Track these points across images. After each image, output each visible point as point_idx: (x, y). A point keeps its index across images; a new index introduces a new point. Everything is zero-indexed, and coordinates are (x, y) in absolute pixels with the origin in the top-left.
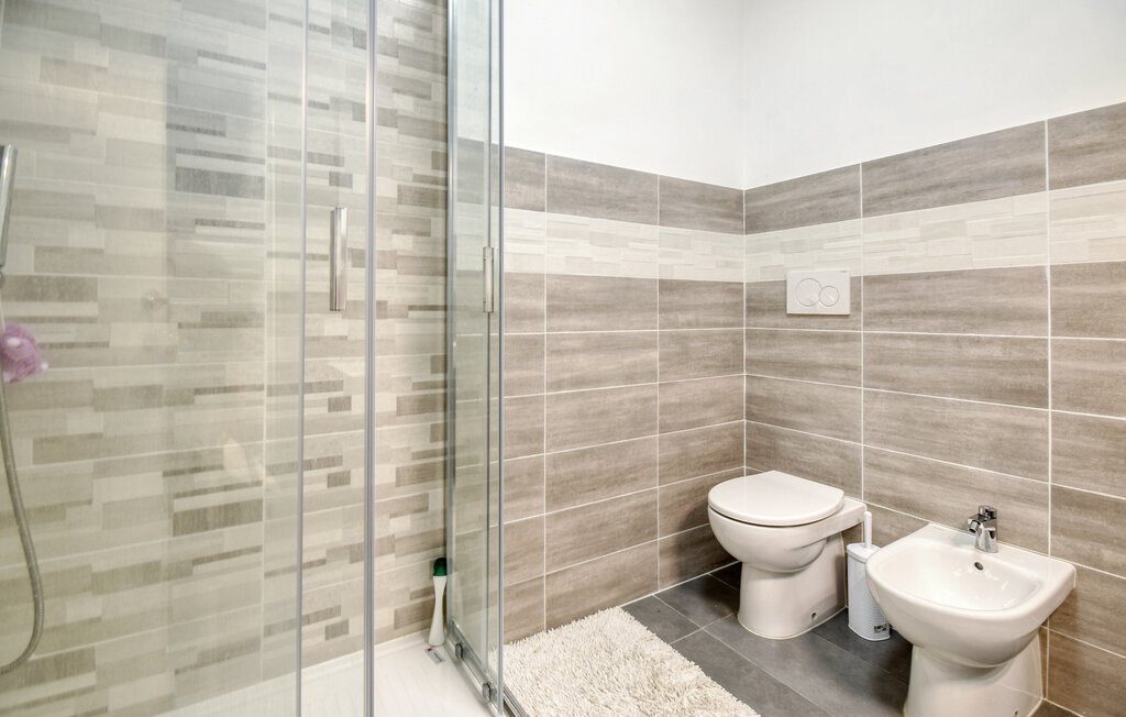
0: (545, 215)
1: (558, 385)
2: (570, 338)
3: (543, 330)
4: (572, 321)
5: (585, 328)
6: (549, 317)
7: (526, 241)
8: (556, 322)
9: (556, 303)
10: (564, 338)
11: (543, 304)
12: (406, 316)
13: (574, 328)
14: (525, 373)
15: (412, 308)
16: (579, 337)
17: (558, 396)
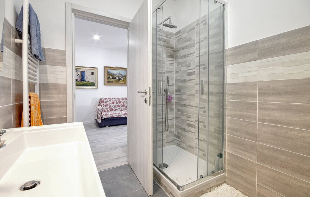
0: (258, 61)
1: (264, 120)
2: (270, 104)
3: (257, 100)
4: (271, 98)
5: (278, 101)
6: (259, 96)
7: (249, 72)
8: (262, 98)
9: (262, 91)
10: (267, 104)
11: (257, 92)
12: (216, 95)
13: (271, 101)
14: (248, 114)
15: (217, 93)
16: (274, 104)
17: (263, 124)
